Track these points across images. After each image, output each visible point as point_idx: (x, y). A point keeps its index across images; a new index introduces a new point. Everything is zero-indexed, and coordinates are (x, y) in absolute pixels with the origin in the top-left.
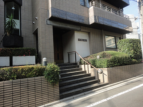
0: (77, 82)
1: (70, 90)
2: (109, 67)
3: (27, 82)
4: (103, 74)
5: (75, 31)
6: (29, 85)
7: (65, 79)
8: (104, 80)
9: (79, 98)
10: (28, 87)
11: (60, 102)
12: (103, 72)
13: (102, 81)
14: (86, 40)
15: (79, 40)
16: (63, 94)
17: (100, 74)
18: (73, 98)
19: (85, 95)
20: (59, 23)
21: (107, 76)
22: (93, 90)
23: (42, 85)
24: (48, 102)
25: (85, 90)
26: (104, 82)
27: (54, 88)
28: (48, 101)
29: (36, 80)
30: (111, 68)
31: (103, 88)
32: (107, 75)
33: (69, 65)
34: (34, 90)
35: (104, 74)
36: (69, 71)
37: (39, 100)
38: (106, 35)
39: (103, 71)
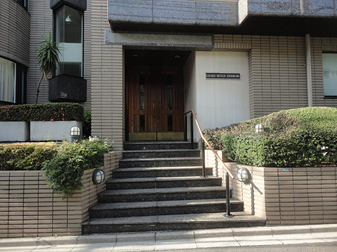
0: (159, 197)
1: (122, 217)
2: (273, 165)
3: (8, 179)
4: (253, 186)
5: (197, 53)
6: (11, 187)
7: (129, 185)
8: (253, 208)
9: (127, 245)
10: (9, 190)
11: (77, 242)
12: (254, 181)
13: (247, 208)
14: (236, 76)
15: (210, 76)
16: (94, 223)
17: (244, 186)
18: (116, 241)
19: (156, 239)
20: (141, 35)
21: (264, 195)
22: (191, 233)
23: (40, 191)
24: (52, 234)
25: (163, 227)
26: (253, 213)
27: (69, 204)
28: (52, 232)
29: (26, 178)
30: (284, 169)
31: (234, 234)
32: (263, 191)
33: (171, 148)
34: (22, 200)
35: (256, 188)
36: (158, 163)
37: (31, 224)
38: (324, 52)
39: (254, 177)
